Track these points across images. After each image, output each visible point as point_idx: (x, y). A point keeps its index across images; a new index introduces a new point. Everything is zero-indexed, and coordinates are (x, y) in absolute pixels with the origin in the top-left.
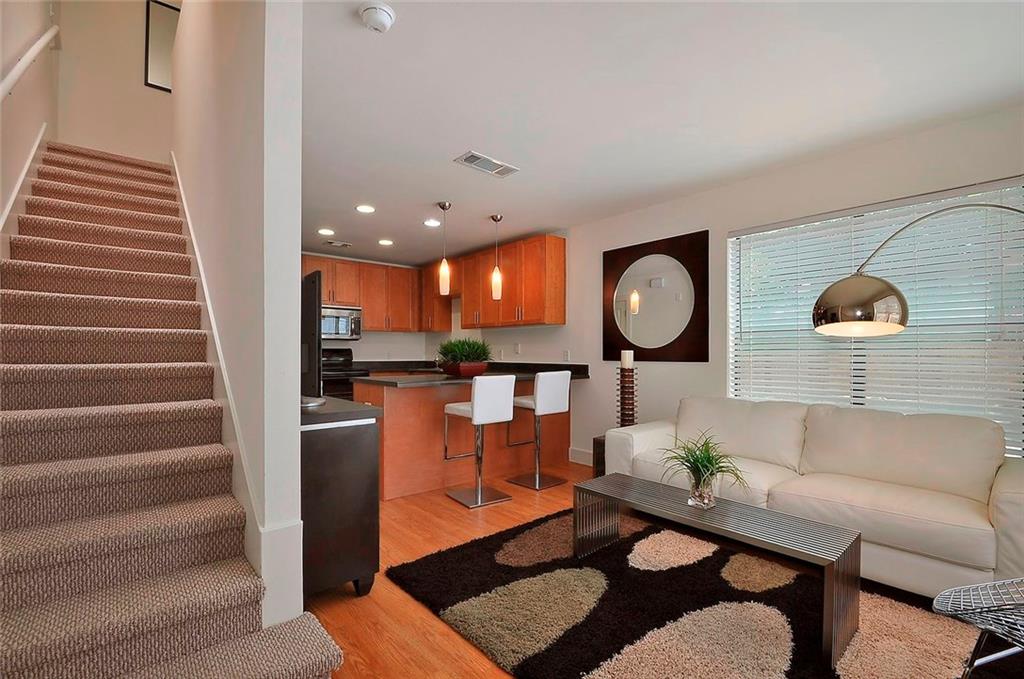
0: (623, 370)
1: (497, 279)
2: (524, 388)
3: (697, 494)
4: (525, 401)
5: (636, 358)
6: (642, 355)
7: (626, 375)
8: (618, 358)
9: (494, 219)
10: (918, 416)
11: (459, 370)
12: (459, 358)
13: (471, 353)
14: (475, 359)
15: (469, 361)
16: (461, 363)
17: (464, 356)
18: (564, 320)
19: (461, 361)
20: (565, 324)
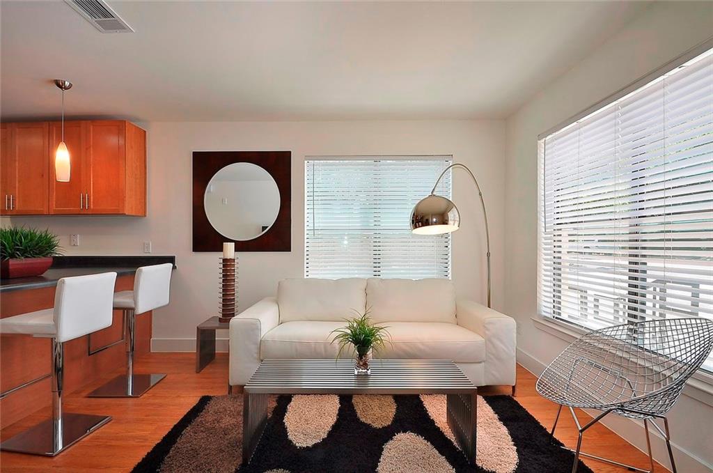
0: (225, 260)
1: (62, 157)
2: (126, 283)
3: (361, 363)
4: (125, 300)
5: (237, 250)
6: (241, 246)
7: (227, 264)
8: (221, 249)
9: (60, 85)
10: (425, 280)
11: (8, 269)
12: (9, 253)
13: (29, 247)
14: (36, 254)
15: (27, 257)
16: (10, 260)
17: (18, 250)
18: (145, 212)
19: (11, 258)
20: (145, 216)
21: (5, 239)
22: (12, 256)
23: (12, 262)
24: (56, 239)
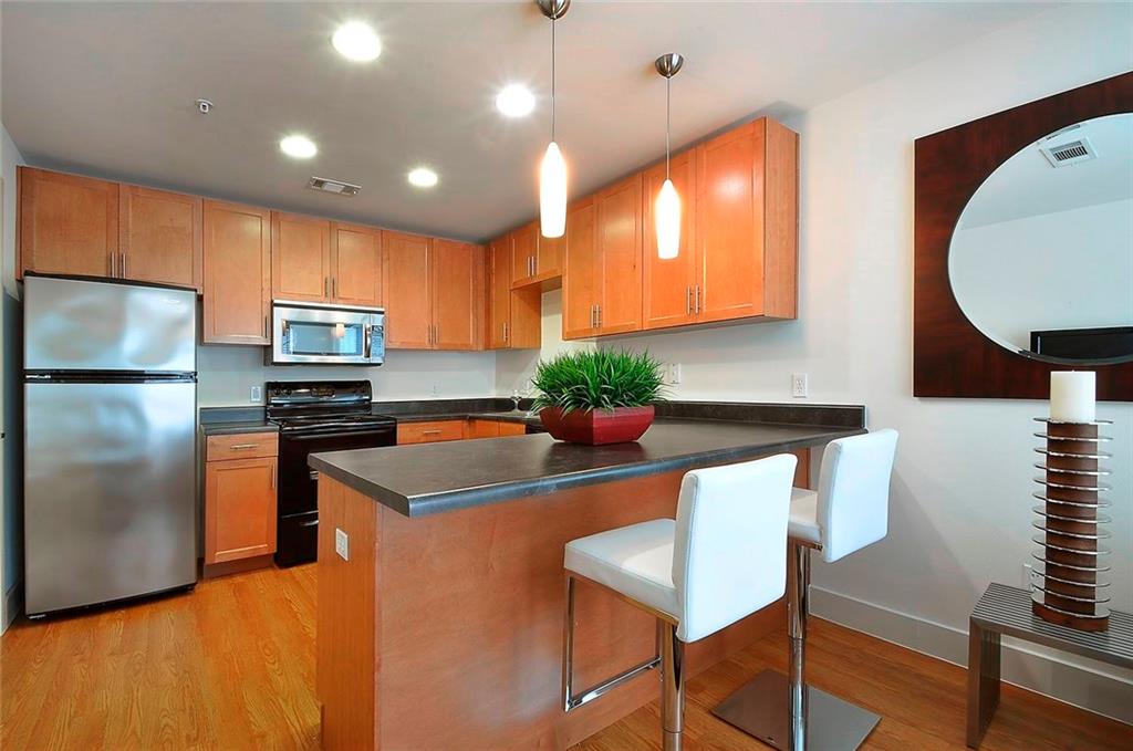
0: (1056, 427)
7: (1066, 441)
9: (664, 68)
11: (592, 428)
12: (592, 397)
13: (621, 385)
14: (632, 400)
15: (619, 405)
16: (595, 410)
17: (605, 391)
18: (796, 310)
19: (595, 407)
20: (795, 318)
21: (588, 371)
22: (598, 404)
23: (598, 414)
24: (660, 369)
